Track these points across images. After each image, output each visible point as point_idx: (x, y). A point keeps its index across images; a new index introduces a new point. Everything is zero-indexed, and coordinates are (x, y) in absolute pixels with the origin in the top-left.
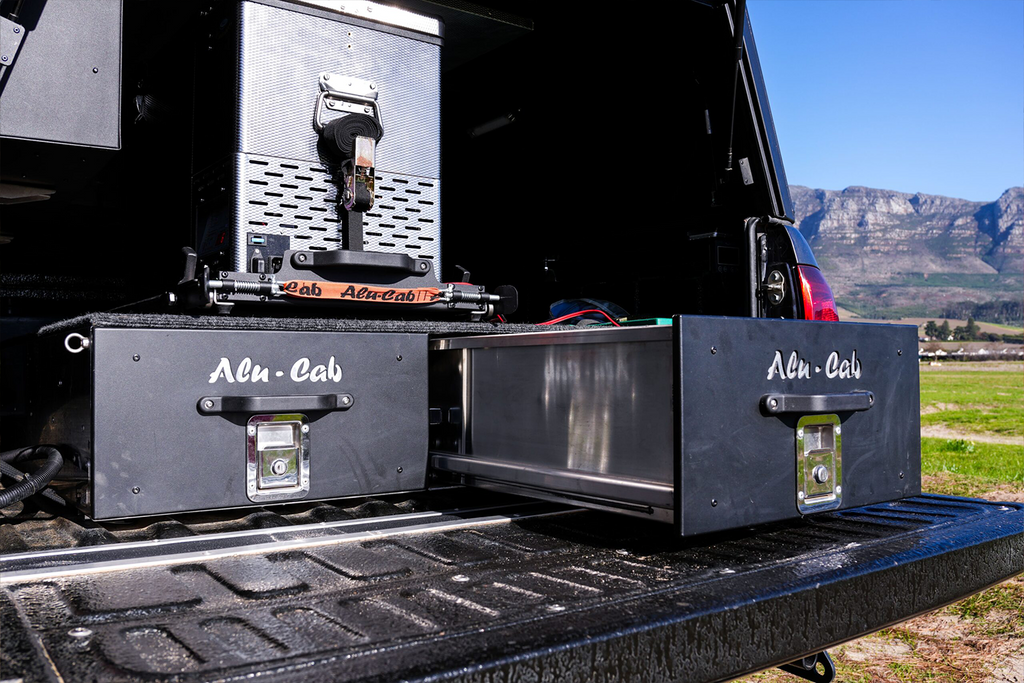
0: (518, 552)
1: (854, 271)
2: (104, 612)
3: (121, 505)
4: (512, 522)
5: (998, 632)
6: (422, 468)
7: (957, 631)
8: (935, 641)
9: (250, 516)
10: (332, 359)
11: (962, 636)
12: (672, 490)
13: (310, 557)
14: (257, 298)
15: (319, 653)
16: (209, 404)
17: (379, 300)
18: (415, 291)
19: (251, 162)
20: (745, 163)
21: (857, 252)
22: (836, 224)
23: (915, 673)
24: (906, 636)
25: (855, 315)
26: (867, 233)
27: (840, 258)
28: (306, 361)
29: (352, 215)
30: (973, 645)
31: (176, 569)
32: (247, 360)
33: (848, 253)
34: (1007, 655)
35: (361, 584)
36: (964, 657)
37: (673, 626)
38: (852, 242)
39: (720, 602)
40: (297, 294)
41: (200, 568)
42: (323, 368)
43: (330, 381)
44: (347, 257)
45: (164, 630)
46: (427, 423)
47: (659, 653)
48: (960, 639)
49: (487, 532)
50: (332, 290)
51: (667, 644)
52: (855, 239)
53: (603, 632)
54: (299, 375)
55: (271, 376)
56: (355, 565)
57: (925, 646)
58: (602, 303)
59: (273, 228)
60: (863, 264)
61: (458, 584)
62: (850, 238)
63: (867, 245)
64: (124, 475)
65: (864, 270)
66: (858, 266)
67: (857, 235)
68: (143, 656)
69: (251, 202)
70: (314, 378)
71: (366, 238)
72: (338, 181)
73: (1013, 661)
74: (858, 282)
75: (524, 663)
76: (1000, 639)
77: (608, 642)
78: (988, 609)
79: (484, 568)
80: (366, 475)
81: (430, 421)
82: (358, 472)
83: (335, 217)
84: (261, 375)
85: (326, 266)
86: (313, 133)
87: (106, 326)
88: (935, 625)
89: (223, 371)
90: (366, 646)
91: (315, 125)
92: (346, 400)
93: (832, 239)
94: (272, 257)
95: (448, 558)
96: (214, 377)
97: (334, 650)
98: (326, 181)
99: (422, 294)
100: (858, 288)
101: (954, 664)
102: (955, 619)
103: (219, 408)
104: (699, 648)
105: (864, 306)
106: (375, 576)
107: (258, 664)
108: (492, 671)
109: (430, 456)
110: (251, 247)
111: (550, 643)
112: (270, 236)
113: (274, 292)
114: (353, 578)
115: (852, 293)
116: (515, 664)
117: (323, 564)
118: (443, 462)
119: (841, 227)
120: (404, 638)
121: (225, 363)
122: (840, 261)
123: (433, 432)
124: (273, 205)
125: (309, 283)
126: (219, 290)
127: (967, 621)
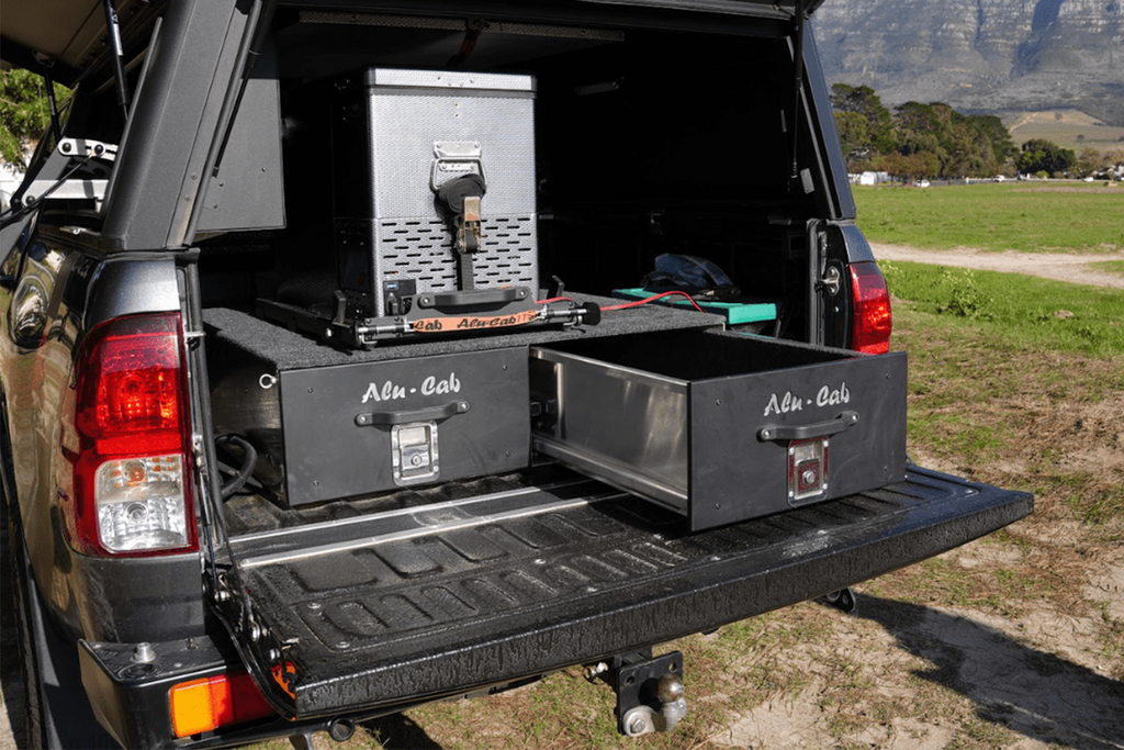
0: (585, 535)
1: (1100, 67)
2: (324, 590)
3: (307, 495)
4: (589, 504)
5: (1112, 539)
6: (525, 451)
7: (1073, 538)
8: (1048, 548)
9: (397, 494)
10: (453, 375)
11: (1076, 542)
12: (686, 497)
13: (442, 541)
14: (394, 336)
15: (450, 622)
16: (363, 419)
17: (487, 326)
18: (515, 316)
19: (384, 225)
20: (806, 174)
21: (1105, 42)
22: (1079, 8)
23: (1017, 580)
24: (1022, 541)
25: (1098, 121)
26: (1117, 19)
27: (1083, 50)
28: (432, 378)
29: (464, 257)
30: (1082, 552)
31: (356, 552)
32: (389, 383)
33: (1094, 44)
34: (1111, 563)
35: (475, 566)
36: (1070, 564)
37: (658, 604)
38: (1099, 30)
39: (693, 586)
40: (424, 330)
41: (370, 551)
42: (446, 382)
43: (452, 392)
44: (462, 299)
45: (361, 604)
46: (528, 414)
47: (648, 619)
48: (1073, 545)
49: (567, 514)
50: (450, 323)
51: (653, 613)
52: (1102, 26)
53: (612, 608)
54: (428, 390)
55: (407, 393)
56: (473, 549)
57: (1038, 553)
58: (701, 262)
59: (403, 274)
60: (1111, 57)
61: (537, 566)
62: (1096, 26)
63: (1117, 34)
64: (307, 474)
65: (1111, 66)
66: (1105, 61)
67: (1105, 22)
68: (354, 623)
69: (385, 257)
70: (439, 391)
71: (475, 271)
72: (452, 230)
73: (1114, 568)
74: (1104, 80)
75: (561, 628)
76: (1110, 546)
77: (614, 615)
78: (1110, 516)
79: (556, 552)
80: (481, 460)
81: (531, 412)
82: (476, 458)
83: (450, 258)
84: (400, 393)
85: (445, 306)
86: (431, 193)
87: (288, 370)
88: (1055, 531)
89: (371, 393)
90: (476, 617)
91: (432, 188)
92: (464, 406)
93: (1074, 25)
94: (403, 298)
95: (535, 542)
96: (365, 398)
97: (458, 620)
98: (442, 230)
99: (522, 317)
100: (1104, 89)
101: (1058, 571)
102: (1076, 525)
103: (371, 422)
104: (676, 615)
105: (1111, 111)
106: (485, 559)
107: (417, 629)
108: (543, 634)
109: (532, 439)
110: (386, 293)
111: (578, 616)
112: (400, 281)
113: (406, 330)
114: (470, 561)
115: (1096, 95)
116: (556, 629)
117: (450, 547)
118: (542, 446)
119: (1086, 12)
120: (498, 611)
121: (373, 387)
122: (1082, 54)
123: (534, 421)
124: (402, 256)
125: (432, 320)
126: (365, 334)
127: (1087, 527)
